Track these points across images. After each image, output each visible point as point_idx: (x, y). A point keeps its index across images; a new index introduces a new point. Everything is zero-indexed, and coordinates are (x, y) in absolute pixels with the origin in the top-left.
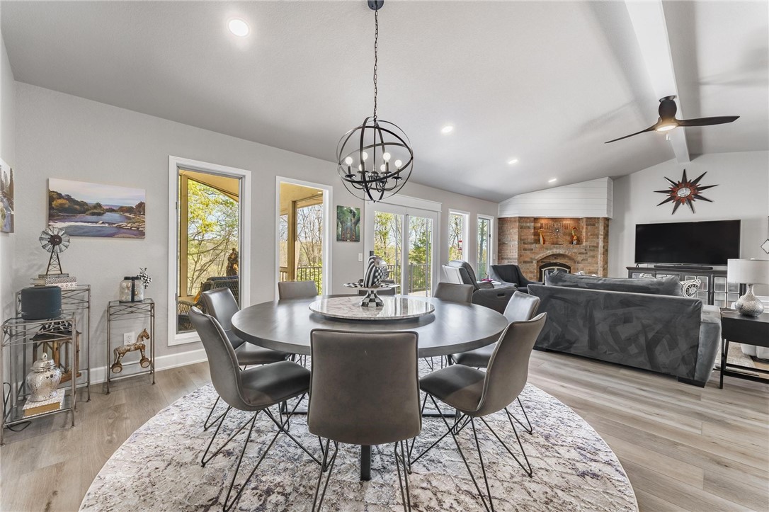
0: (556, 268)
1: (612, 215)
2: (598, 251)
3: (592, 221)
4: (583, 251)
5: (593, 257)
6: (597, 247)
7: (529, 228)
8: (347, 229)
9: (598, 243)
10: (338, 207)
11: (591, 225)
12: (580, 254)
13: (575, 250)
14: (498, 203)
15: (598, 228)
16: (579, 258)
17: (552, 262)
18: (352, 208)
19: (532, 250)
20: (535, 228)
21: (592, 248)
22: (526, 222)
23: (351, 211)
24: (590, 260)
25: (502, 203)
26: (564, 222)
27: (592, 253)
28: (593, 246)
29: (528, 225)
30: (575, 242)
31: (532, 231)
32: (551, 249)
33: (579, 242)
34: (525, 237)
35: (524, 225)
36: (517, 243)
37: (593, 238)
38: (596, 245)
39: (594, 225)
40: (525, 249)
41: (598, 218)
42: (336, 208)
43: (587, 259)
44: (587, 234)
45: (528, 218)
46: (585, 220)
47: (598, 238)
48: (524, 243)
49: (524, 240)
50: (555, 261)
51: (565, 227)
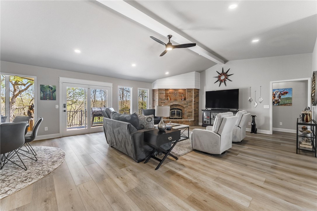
0: (176, 110)
1: (200, 88)
2: (192, 103)
3: (189, 90)
4: (186, 103)
5: (190, 105)
6: (192, 101)
7: (163, 93)
8: (47, 94)
9: (192, 100)
10: (41, 85)
11: (189, 92)
12: (185, 104)
13: (183, 103)
14: (152, 83)
15: (192, 93)
16: (185, 106)
17: (174, 108)
18: (50, 86)
19: (165, 103)
20: (166, 93)
21: (190, 102)
22: (162, 91)
23: (49, 87)
24: (189, 107)
25: (153, 83)
26: (179, 91)
27: (190, 104)
28: (190, 101)
29: (163, 92)
30: (183, 99)
31: (165, 95)
32: (172, 102)
33: (185, 99)
34: (162, 97)
35: (161, 92)
36: (158, 100)
37: (190, 97)
38: (191, 100)
39: (190, 92)
40: (162, 103)
41: (192, 89)
42: (39, 86)
43: (188, 107)
44: (187, 96)
45: (163, 89)
46: (187, 90)
47: (192, 97)
48: (161, 100)
49: (161, 99)
50: (175, 108)
51: (180, 93)
